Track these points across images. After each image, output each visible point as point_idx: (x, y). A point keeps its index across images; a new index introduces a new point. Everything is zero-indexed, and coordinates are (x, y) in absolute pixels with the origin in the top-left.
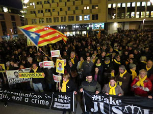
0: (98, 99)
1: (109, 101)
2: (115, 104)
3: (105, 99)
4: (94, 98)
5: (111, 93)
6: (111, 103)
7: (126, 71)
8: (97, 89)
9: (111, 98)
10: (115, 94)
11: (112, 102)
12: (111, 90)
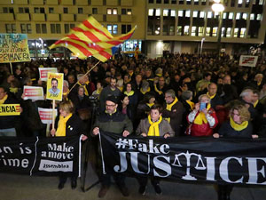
0: (127, 146)
1: (148, 148)
2: (157, 152)
3: (140, 145)
4: (121, 143)
5: (151, 134)
6: (151, 151)
7: (176, 100)
9: (151, 142)
10: (157, 134)
11: (152, 149)
12: (151, 128)
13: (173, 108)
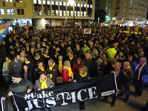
0: (31, 97)
1: (42, 96)
2: (47, 96)
3: (38, 95)
4: (26, 97)
5: (43, 87)
6: (44, 97)
7: (54, 64)
8: (28, 88)
9: (43, 92)
12: (42, 85)
13: (53, 69)
